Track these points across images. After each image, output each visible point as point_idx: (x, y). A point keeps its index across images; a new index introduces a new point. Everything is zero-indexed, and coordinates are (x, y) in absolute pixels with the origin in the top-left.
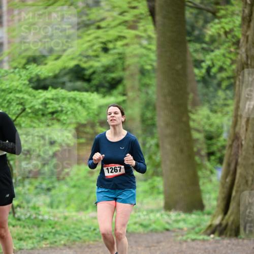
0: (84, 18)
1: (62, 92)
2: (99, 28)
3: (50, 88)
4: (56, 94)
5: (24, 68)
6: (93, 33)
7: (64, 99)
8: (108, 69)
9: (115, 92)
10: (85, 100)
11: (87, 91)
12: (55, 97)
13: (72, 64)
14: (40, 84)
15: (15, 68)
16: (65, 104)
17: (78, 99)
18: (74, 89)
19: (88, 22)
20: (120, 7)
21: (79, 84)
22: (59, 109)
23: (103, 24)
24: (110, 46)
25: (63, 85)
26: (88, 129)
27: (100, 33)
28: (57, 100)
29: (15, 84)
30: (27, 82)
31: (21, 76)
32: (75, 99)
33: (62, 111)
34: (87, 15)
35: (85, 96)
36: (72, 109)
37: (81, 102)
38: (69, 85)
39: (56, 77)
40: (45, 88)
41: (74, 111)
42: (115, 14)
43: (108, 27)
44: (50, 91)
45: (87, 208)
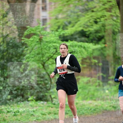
0: (86, 7)
1: (75, 43)
2: (93, 11)
3: (69, 41)
4: (72, 44)
5: (57, 31)
6: (90, 14)
7: (76, 46)
8: (97, 32)
9: (101, 42)
10: (86, 47)
11: (87, 42)
12: (72, 45)
13: (80, 29)
14: (65, 39)
15: (52, 31)
16: (77, 48)
17: (83, 46)
18: (81, 41)
19: (87, 9)
20: (103, 2)
21: (83, 39)
22: (74, 51)
23: (95, 10)
24: (98, 20)
25: (75, 39)
26: (88, 61)
27: (93, 14)
28: (73, 46)
29: (52, 39)
30: (58, 38)
31: (55, 35)
32: (81, 46)
33: (75, 52)
34: (87, 5)
35: (86, 45)
36: (80, 51)
37: (84, 48)
38: (78, 39)
39: (72, 35)
40: (67, 41)
41: (80, 52)
42: (101, 5)
43: (98, 11)
44: (70, 42)
45: (87, 98)
